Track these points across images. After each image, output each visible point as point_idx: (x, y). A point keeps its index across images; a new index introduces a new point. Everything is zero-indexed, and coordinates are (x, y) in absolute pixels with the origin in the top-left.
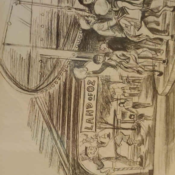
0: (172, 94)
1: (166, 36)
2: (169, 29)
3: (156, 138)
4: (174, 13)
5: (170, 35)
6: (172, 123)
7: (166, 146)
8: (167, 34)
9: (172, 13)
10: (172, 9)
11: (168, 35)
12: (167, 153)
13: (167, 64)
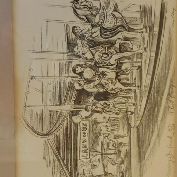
0: (141, 126)
1: (134, 87)
2: (135, 81)
3: (132, 158)
4: (139, 71)
5: (137, 86)
6: (143, 147)
7: (139, 163)
8: (134, 85)
9: (137, 71)
10: (137, 68)
11: (136, 86)
12: (140, 168)
13: (136, 106)
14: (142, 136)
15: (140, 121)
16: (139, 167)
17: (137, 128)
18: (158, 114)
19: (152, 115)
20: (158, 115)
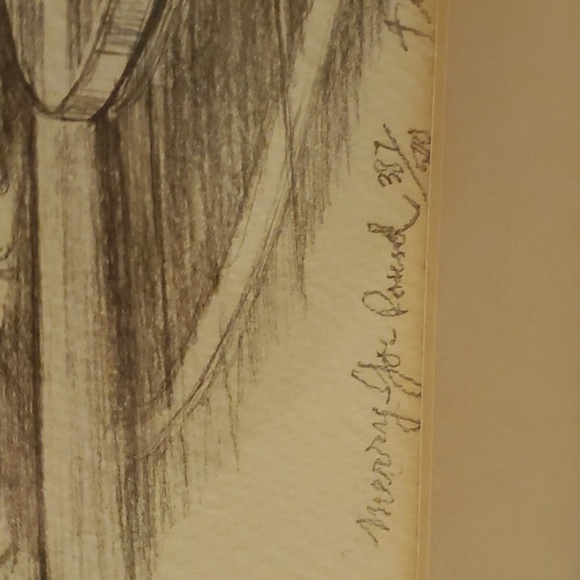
14: (148, 197)
15: (123, 61)
16: (112, 467)
17: (99, 118)
18: (296, 23)
19: (236, 20)
20: (291, 34)
